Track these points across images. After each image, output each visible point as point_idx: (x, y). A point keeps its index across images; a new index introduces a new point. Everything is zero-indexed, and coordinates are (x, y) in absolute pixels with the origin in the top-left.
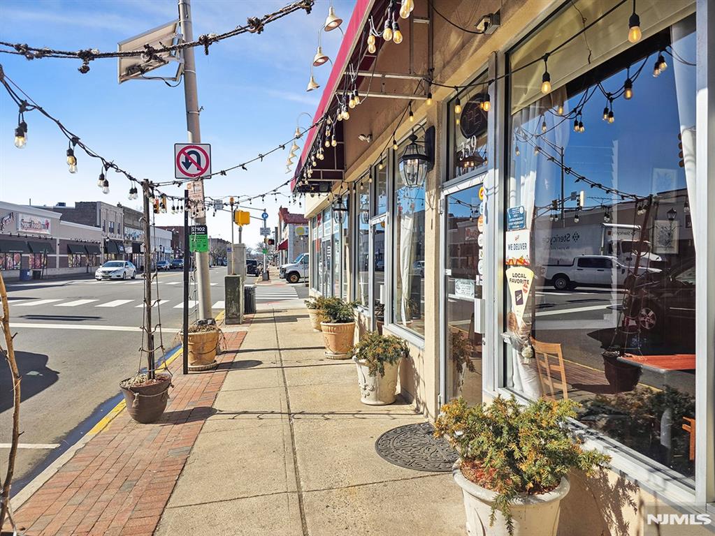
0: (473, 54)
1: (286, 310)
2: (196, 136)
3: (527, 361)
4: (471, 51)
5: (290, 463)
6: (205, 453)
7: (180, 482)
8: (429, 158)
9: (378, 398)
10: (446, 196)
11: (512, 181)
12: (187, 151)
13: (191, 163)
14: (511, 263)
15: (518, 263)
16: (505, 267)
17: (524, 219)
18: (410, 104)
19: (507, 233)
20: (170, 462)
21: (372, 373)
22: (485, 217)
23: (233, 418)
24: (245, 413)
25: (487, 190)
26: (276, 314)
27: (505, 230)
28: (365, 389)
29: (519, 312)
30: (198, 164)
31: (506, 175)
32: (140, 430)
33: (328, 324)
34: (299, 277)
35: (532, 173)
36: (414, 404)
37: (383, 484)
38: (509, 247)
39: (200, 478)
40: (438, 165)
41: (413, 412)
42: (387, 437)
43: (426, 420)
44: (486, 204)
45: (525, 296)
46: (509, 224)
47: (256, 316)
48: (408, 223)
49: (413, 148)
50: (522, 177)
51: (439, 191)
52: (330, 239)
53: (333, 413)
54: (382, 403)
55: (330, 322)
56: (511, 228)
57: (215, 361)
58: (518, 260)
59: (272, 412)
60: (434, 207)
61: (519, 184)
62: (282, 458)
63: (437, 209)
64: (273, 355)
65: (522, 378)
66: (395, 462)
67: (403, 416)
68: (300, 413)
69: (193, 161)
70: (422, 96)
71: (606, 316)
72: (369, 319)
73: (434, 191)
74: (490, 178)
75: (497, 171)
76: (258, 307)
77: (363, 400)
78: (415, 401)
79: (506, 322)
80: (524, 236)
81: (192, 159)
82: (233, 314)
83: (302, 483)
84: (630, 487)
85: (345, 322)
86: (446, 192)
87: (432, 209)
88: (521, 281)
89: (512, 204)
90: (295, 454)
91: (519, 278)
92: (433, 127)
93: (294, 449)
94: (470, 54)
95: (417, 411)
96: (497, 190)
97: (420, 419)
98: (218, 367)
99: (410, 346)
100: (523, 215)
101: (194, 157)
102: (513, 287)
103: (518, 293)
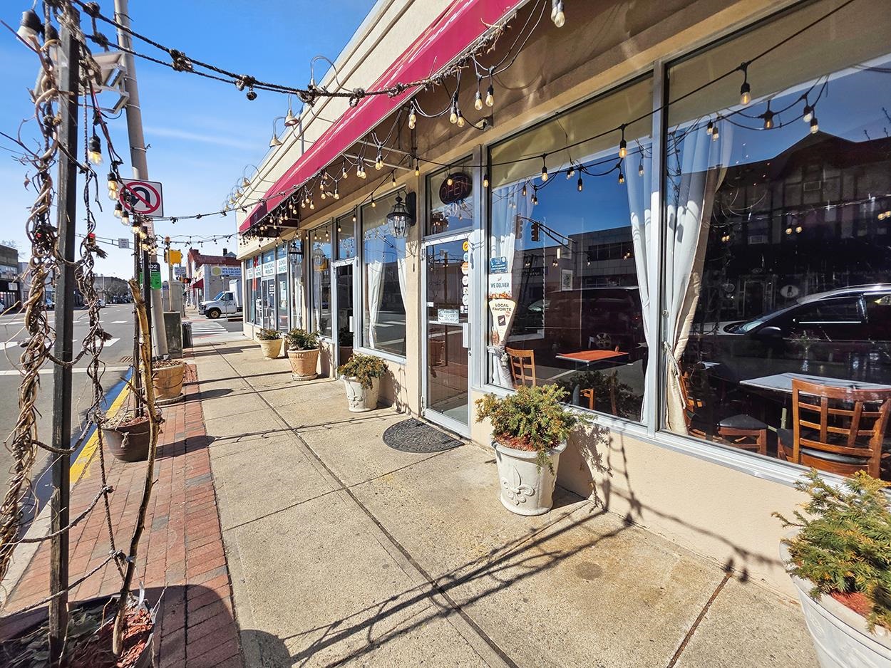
0: (463, 143)
1: (224, 343)
2: (143, 173)
3: (505, 364)
4: (462, 141)
5: (321, 468)
6: (230, 476)
7: (220, 506)
8: (411, 217)
9: (365, 406)
10: (427, 247)
11: (493, 239)
12: (132, 187)
13: (138, 200)
14: (494, 297)
15: (501, 297)
16: (489, 299)
17: (506, 266)
18: (393, 172)
19: (490, 275)
20: (196, 491)
21: (364, 387)
22: (471, 264)
23: (237, 441)
24: (247, 435)
25: (473, 245)
26: (216, 347)
27: (488, 274)
28: (354, 400)
29: (501, 331)
30: (147, 201)
31: (489, 234)
32: (133, 469)
33: (296, 351)
34: (220, 313)
35: (512, 234)
36: (395, 406)
37: (408, 468)
38: (492, 286)
39: (241, 498)
40: (419, 222)
41: (395, 413)
42: (389, 434)
43: (410, 417)
44: (472, 254)
45: (508, 320)
46: (491, 270)
47: (195, 349)
48: (377, 267)
49: (399, 207)
50: (502, 237)
51: (420, 244)
52: (274, 278)
53: (330, 423)
54: (369, 409)
55: (297, 349)
56: (494, 272)
57: (182, 394)
58: (500, 295)
59: (274, 431)
60: (417, 254)
61: (499, 240)
62: (310, 466)
63: (419, 256)
64: (239, 382)
65: (501, 376)
66: (407, 451)
67: (390, 417)
68: (301, 428)
69: (140, 198)
70: (407, 167)
71: (538, 332)
72: (334, 345)
73: (416, 242)
74: (476, 236)
75: (483, 231)
76: (195, 341)
77: (351, 409)
78: (395, 404)
79: (489, 338)
80: (507, 278)
81: (138, 196)
82: (174, 349)
83: (342, 481)
84: (603, 432)
85: (311, 349)
86: (427, 244)
87: (414, 256)
88: (504, 309)
89: (493, 255)
90: (319, 460)
91: (500, 308)
92: (414, 193)
93: (316, 457)
94: (461, 142)
95: (399, 410)
96: (482, 245)
97: (404, 417)
98: (185, 399)
99: (387, 363)
100: (505, 263)
101: (140, 193)
102: (496, 314)
103: (500, 318)
